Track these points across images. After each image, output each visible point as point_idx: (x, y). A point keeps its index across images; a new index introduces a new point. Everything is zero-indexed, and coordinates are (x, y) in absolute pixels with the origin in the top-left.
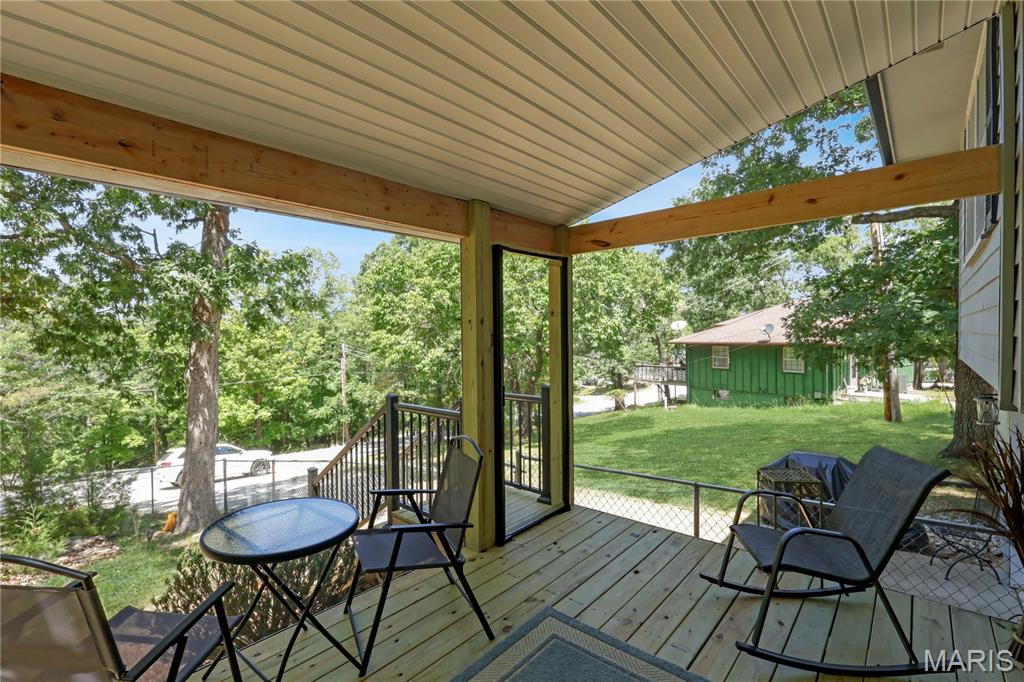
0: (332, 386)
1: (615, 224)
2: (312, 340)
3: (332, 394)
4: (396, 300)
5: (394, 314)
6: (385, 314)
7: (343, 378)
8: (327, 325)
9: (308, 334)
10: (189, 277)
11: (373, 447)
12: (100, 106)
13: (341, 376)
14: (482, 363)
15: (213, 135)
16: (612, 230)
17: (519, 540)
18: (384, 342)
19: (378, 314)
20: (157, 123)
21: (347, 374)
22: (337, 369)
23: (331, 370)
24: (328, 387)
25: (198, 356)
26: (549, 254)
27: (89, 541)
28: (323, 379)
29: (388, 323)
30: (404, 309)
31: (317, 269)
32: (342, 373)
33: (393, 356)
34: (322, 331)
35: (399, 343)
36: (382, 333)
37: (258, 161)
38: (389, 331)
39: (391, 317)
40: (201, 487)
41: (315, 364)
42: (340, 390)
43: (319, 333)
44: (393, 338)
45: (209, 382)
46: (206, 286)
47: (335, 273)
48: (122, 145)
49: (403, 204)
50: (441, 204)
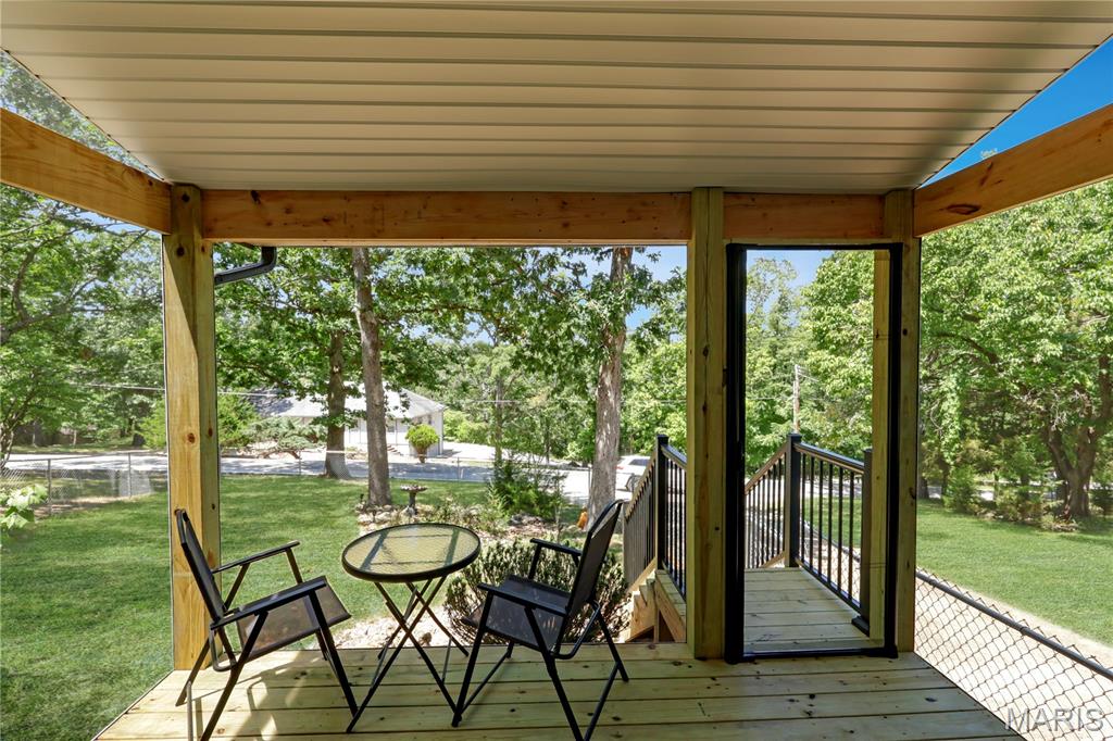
0: (782, 412)
1: (990, 169)
2: (761, 360)
3: (781, 420)
4: (844, 312)
5: (839, 331)
6: (827, 331)
7: (795, 406)
8: (779, 344)
9: (757, 353)
10: (592, 304)
11: (831, 489)
12: (311, 195)
13: (793, 402)
14: (705, 409)
15: (388, 194)
16: (983, 181)
17: (762, 667)
18: (824, 365)
19: (821, 331)
20: (347, 196)
21: (800, 400)
22: (789, 394)
23: (783, 394)
24: (777, 412)
25: (604, 375)
26: (870, 242)
27: (532, 519)
28: (773, 403)
29: (831, 342)
30: (854, 324)
31: (772, 281)
32: (794, 397)
33: (835, 382)
34: (774, 350)
35: (844, 366)
36: (824, 354)
37: (425, 207)
38: (833, 352)
39: (837, 334)
40: (603, 495)
41: (764, 386)
42: (791, 418)
43: (769, 352)
44: (837, 360)
45: (611, 400)
46: (606, 311)
47: (791, 284)
48: (326, 220)
49: (587, 216)
50: (644, 204)
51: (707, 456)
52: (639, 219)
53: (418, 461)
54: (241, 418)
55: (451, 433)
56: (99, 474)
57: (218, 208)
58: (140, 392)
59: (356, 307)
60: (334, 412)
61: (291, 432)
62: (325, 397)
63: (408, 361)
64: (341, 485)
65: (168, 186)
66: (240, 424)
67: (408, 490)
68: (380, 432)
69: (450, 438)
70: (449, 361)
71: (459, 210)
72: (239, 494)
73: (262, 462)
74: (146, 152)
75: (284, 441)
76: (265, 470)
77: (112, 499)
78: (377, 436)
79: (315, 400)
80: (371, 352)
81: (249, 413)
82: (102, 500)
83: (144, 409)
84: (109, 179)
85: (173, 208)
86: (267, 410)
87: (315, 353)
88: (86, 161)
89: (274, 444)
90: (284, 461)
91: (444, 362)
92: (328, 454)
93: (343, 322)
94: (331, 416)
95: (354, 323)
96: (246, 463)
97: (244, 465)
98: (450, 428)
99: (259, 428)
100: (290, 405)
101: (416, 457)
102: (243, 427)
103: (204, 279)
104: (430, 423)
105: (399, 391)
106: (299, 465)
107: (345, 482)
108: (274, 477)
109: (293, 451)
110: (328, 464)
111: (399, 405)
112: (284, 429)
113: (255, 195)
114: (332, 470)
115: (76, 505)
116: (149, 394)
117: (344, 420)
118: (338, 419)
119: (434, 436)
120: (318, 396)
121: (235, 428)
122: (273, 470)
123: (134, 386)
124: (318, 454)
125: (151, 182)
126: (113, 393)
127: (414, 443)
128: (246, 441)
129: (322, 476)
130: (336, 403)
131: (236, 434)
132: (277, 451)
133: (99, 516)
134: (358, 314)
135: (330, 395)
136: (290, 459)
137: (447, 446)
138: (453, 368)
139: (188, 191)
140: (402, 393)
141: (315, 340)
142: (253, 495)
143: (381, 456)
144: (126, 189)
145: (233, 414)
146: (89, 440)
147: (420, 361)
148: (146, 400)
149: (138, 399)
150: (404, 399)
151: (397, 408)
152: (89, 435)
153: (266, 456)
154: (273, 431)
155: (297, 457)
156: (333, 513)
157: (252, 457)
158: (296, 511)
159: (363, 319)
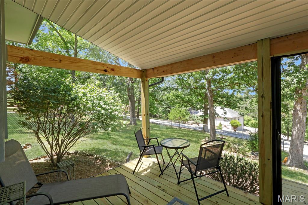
25: (296, 106)
48: (163, 72)
49: (221, 58)
50: (239, 51)
51: (264, 133)
52: (238, 56)
53: (234, 131)
54: (186, 115)
55: (247, 124)
56: (157, 124)
57: (149, 72)
58: (168, 108)
59: (206, 86)
60: (205, 114)
61: (197, 119)
62: (203, 110)
63: (227, 101)
64: (206, 134)
65: (141, 70)
66: (186, 116)
67: (220, 137)
68: (213, 120)
69: (247, 125)
70: (240, 100)
71: (188, 64)
72: (181, 132)
73: (190, 125)
74: (138, 65)
75: (196, 121)
76: (190, 128)
77: (159, 129)
78: (212, 121)
79: (201, 111)
80: (210, 98)
81: (188, 113)
82: (158, 129)
83: (169, 112)
84: (131, 72)
85: (142, 74)
86: (193, 113)
87: (200, 99)
88: (128, 70)
89: (193, 122)
90: (194, 126)
91: (239, 101)
92: (204, 125)
93: (204, 90)
94: (204, 115)
95: (206, 90)
96: (186, 125)
97: (186, 126)
98: (247, 122)
99: (190, 117)
100: (198, 112)
101: (233, 130)
102: (187, 117)
103: (147, 86)
104: (239, 119)
105: (223, 109)
106: (198, 128)
107: (208, 133)
108: (191, 129)
109: (198, 124)
110: (203, 128)
111: (223, 113)
112: (196, 118)
113: (153, 69)
114: (204, 130)
115: (153, 129)
116: (170, 108)
117: (208, 116)
118: (206, 116)
119: (239, 124)
120: (201, 110)
121: (185, 117)
122: (192, 128)
123: (167, 106)
124: (202, 125)
125: (138, 70)
126: (164, 108)
127: (232, 125)
128: (187, 120)
129: (202, 131)
130: (206, 112)
131: (185, 118)
132: (194, 123)
133: (156, 132)
134: (207, 88)
135: (204, 110)
136: (197, 126)
137: (245, 128)
138: (242, 103)
139: (144, 70)
140: (224, 110)
141: (200, 95)
142: (184, 133)
143: (213, 127)
144: (134, 72)
145: (185, 113)
146: (161, 117)
147: (230, 101)
148: (169, 110)
149: (168, 109)
150: (225, 112)
151: (223, 114)
152: (161, 116)
153: (192, 124)
154: (193, 118)
155: (199, 125)
156: (201, 140)
157: (189, 124)
158: (192, 138)
159: (208, 89)
